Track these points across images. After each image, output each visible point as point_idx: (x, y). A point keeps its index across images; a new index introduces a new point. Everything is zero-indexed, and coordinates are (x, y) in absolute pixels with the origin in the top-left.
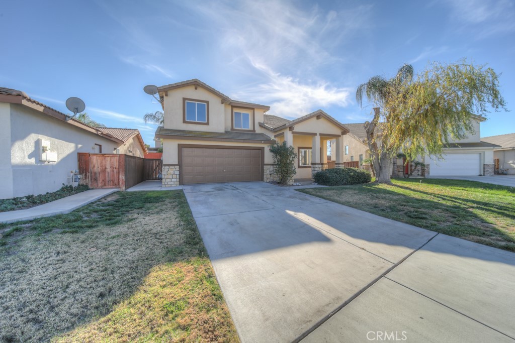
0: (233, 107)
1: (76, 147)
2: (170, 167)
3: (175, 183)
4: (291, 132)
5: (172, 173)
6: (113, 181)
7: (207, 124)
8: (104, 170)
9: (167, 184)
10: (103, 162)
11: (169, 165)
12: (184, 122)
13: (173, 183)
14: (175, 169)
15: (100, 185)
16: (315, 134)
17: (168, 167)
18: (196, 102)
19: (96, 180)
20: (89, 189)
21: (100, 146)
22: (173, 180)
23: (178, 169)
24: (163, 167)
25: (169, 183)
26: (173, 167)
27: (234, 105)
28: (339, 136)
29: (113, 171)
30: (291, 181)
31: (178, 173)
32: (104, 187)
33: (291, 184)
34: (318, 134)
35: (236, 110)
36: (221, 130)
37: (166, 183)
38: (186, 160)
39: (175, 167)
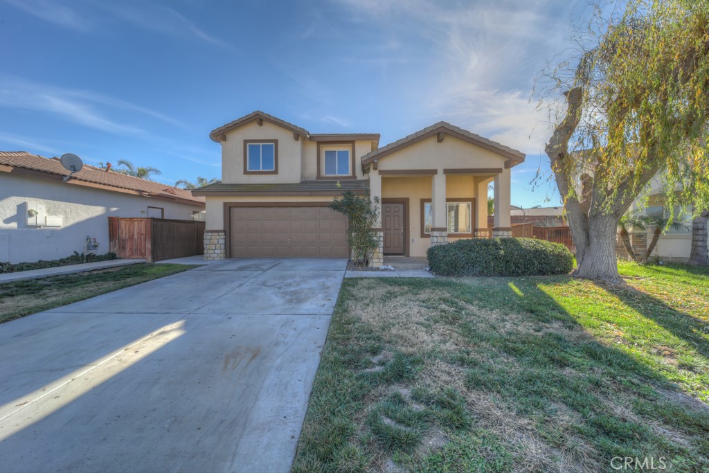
0: (319, 143)
1: (108, 210)
2: (214, 234)
3: (219, 255)
4: (377, 172)
5: (215, 241)
6: (141, 251)
7: (276, 172)
8: (131, 237)
9: (210, 257)
10: (132, 227)
11: (212, 231)
12: (246, 172)
13: (216, 255)
14: (218, 237)
15: (128, 254)
16: (435, 172)
17: (210, 234)
18: (261, 144)
19: (124, 248)
20: (117, 258)
21: (162, 209)
22: (217, 251)
23: (223, 237)
24: (205, 234)
25: (211, 255)
26: (217, 234)
27: (322, 141)
28: (499, 171)
29: (140, 238)
30: (375, 260)
31: (222, 241)
32: (132, 257)
33: (375, 266)
34: (440, 172)
35: (326, 148)
36: (295, 178)
37: (208, 255)
38: (236, 225)
39: (220, 234)
